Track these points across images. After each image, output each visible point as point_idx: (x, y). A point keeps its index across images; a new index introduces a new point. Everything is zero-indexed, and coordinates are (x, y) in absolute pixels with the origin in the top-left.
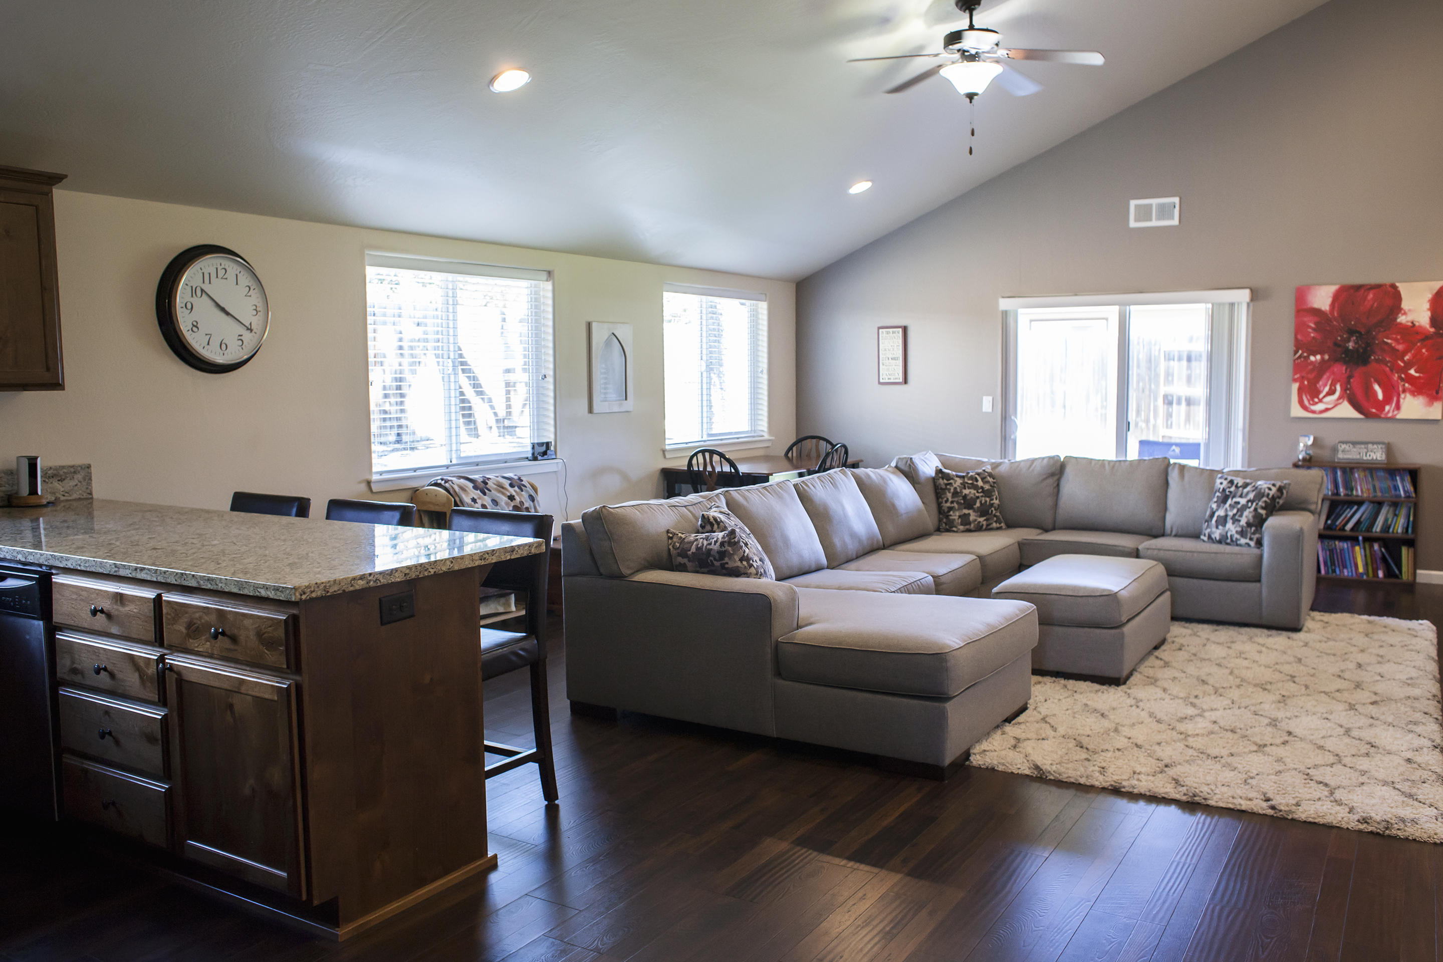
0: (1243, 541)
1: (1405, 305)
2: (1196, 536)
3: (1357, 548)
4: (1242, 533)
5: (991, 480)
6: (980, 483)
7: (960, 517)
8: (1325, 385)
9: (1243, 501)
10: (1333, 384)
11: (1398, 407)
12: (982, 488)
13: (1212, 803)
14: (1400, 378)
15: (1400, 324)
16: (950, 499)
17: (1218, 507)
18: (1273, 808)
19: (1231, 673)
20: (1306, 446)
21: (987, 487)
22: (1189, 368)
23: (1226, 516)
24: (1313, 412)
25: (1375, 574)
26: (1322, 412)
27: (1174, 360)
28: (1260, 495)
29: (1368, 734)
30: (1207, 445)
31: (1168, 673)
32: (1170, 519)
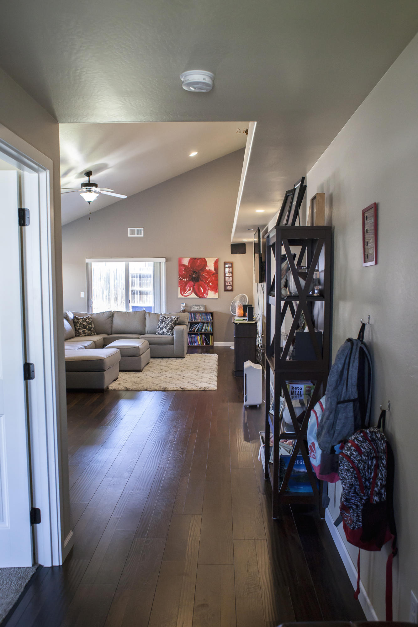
0: (168, 334)
1: (208, 264)
2: (155, 334)
3: (198, 336)
4: (168, 332)
5: (91, 319)
6: (88, 320)
7: (82, 331)
8: (188, 288)
9: (167, 322)
10: (190, 288)
11: (207, 294)
12: (89, 322)
13: (169, 389)
14: (207, 286)
15: (207, 270)
16: (79, 326)
17: (161, 324)
18: (182, 388)
19: (168, 368)
20: (183, 306)
21: (90, 322)
22: (140, 280)
23: (163, 327)
24: (185, 296)
25: (203, 344)
26: (187, 296)
27: (135, 277)
28: (172, 320)
29: (201, 375)
30: (154, 307)
31: (152, 369)
32: (147, 329)
